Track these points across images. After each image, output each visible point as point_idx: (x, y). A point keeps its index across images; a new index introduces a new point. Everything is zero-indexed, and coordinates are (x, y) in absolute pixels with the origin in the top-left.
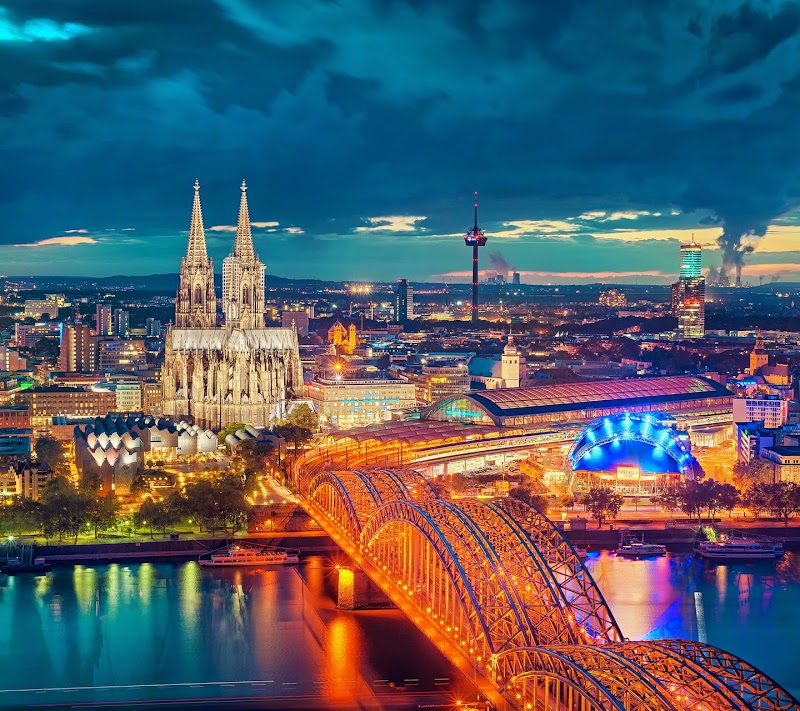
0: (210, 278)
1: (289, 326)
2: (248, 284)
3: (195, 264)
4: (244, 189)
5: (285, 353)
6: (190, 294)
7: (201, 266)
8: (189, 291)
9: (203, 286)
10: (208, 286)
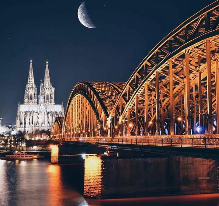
0: (35, 91)
1: (61, 104)
2: (48, 93)
3: (30, 87)
4: (47, 62)
5: (59, 113)
6: (28, 96)
7: (32, 87)
8: (28, 95)
9: (33, 94)
10: (34, 94)
